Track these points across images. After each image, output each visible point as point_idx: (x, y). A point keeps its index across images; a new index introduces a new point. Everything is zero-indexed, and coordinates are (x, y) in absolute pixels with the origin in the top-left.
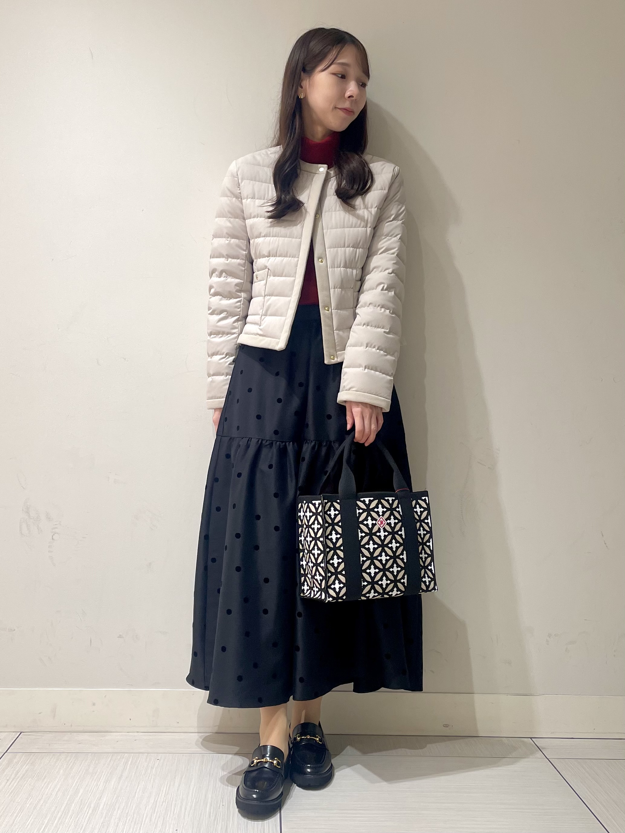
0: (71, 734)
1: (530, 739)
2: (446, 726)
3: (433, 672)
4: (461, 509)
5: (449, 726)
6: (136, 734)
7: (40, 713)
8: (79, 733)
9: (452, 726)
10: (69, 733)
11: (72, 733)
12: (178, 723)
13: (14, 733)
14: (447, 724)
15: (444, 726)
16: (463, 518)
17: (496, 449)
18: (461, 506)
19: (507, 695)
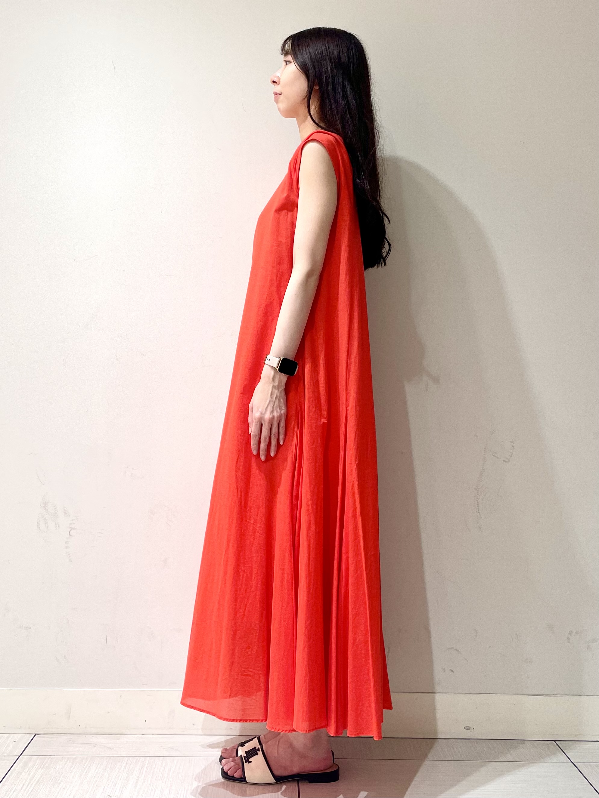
1: (554, 742)
2: (467, 728)
3: (452, 671)
4: (477, 502)
5: (470, 728)
6: (152, 736)
7: (55, 714)
8: (93, 735)
9: (474, 728)
10: (84, 735)
11: (87, 736)
12: (194, 724)
13: (29, 735)
14: (467, 727)
15: (465, 729)
16: (479, 512)
17: (511, 442)
18: (478, 499)
19: (529, 696)
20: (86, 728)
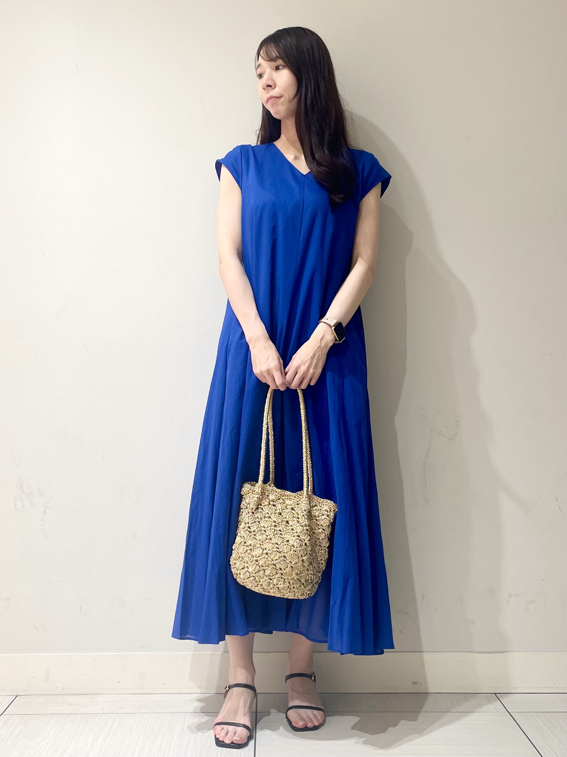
0: (63, 697)
1: (494, 694)
2: (415, 683)
3: (402, 632)
4: (424, 477)
5: (417, 683)
6: (125, 696)
7: (35, 677)
8: (70, 696)
9: (421, 683)
11: (65, 696)
12: (163, 684)
13: (10, 696)
14: (415, 682)
15: (413, 684)
16: (426, 487)
17: (457, 421)
18: (425, 475)
19: (472, 653)
20: (64, 689)
